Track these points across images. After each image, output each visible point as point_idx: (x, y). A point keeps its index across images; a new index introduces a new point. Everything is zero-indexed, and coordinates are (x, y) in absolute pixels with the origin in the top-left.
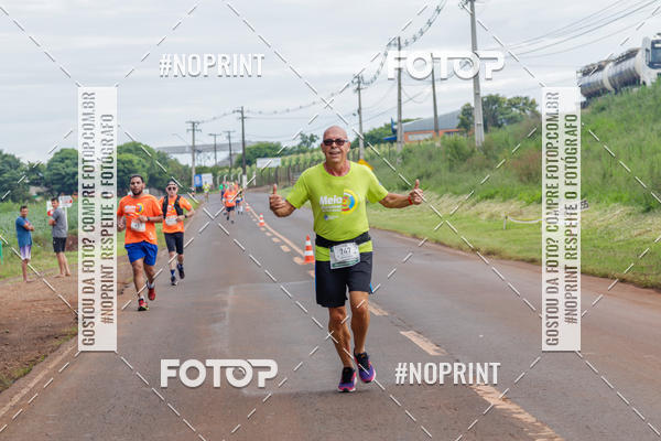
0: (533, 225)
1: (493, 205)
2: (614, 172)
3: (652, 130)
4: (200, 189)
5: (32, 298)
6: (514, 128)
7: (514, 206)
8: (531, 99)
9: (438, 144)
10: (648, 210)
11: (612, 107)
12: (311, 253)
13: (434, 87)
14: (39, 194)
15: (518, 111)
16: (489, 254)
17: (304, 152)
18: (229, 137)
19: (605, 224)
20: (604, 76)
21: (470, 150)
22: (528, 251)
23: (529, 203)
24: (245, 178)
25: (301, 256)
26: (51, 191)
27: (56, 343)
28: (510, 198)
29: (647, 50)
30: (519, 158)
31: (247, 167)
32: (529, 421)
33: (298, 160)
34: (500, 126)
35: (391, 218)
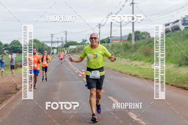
0: (147, 68)
1: (136, 62)
2: (171, 54)
3: (182, 43)
4: (53, 54)
5: (4, 82)
6: (144, 40)
7: (142, 62)
8: (148, 32)
9: (121, 44)
10: (180, 66)
11: (171, 36)
12: (84, 73)
13: (121, 28)
14: (7, 53)
15: (144, 36)
16: (135, 76)
17: (83, 44)
18: (62, 39)
19: (168, 69)
20: (169, 27)
21: (130, 46)
22: (146, 76)
23: (146, 62)
24: (66, 51)
25: (81, 74)
26: (11, 52)
27: (10, 95)
28: (141, 60)
29: (182, 20)
30: (144, 49)
31: (67, 48)
32: (144, 124)
33: (81, 47)
34: (139, 40)
35: (107, 64)
